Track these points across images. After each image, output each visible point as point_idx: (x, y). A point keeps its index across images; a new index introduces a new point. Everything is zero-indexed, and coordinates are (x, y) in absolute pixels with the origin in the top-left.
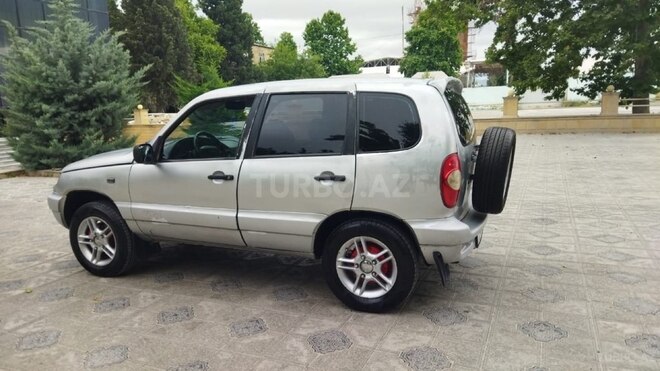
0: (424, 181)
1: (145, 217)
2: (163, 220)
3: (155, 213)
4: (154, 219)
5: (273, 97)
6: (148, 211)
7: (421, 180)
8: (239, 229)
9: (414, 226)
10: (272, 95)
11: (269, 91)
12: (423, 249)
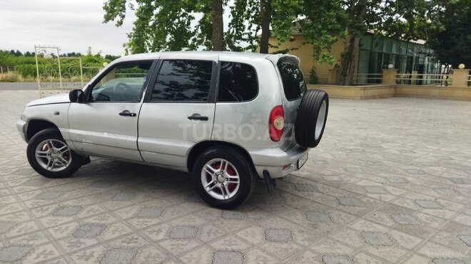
0: (259, 123)
1: (78, 139)
2: (89, 141)
3: (84, 136)
4: (84, 141)
5: (165, 62)
6: (80, 135)
7: (256, 122)
8: (138, 150)
9: (250, 153)
10: (164, 60)
11: (162, 58)
12: (256, 167)
